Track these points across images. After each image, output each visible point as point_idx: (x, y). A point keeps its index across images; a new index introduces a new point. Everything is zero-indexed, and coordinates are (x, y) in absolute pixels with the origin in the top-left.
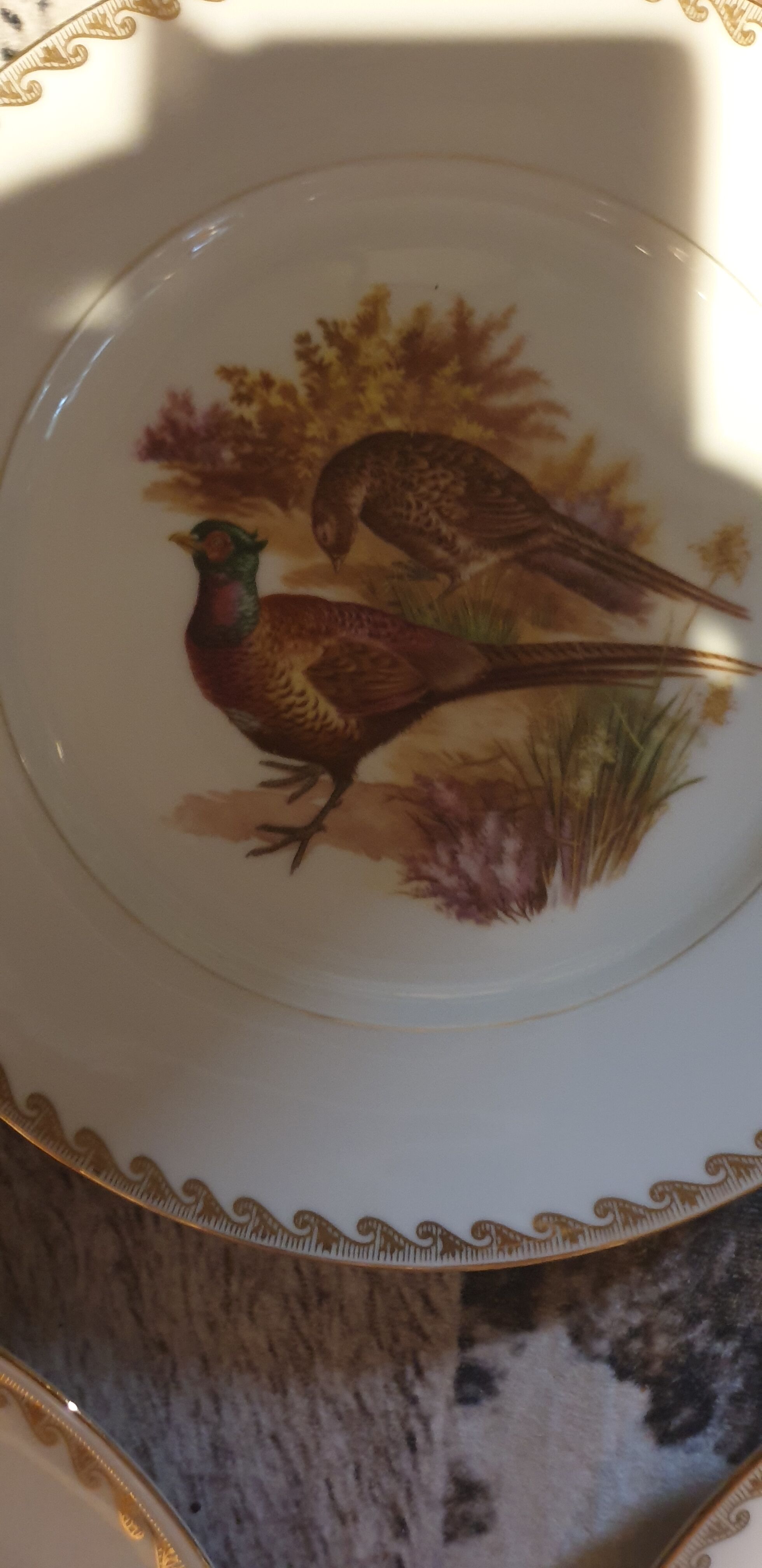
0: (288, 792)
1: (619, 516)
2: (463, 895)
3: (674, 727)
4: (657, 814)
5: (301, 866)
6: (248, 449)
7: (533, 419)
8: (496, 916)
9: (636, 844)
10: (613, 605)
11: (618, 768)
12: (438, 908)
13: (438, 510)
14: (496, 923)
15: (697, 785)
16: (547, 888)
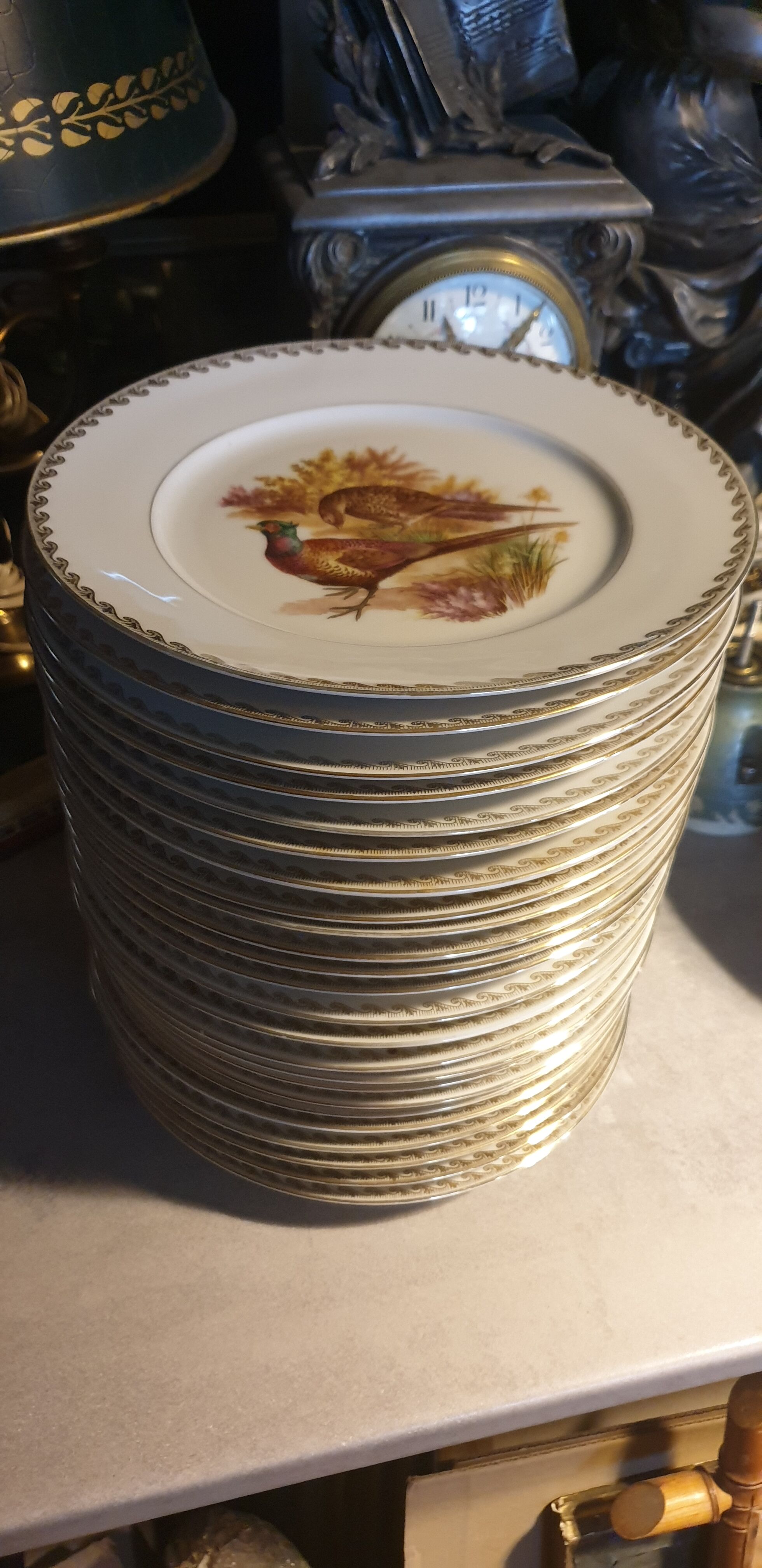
0: (344, 596)
1: (479, 495)
2: (460, 614)
3: (543, 547)
4: (551, 574)
5: (361, 617)
6: (278, 499)
7: (420, 475)
8: (482, 618)
9: (546, 584)
10: (490, 519)
11: (522, 564)
12: (448, 620)
13: (386, 507)
14: (482, 620)
15: (565, 562)
16: (505, 604)
